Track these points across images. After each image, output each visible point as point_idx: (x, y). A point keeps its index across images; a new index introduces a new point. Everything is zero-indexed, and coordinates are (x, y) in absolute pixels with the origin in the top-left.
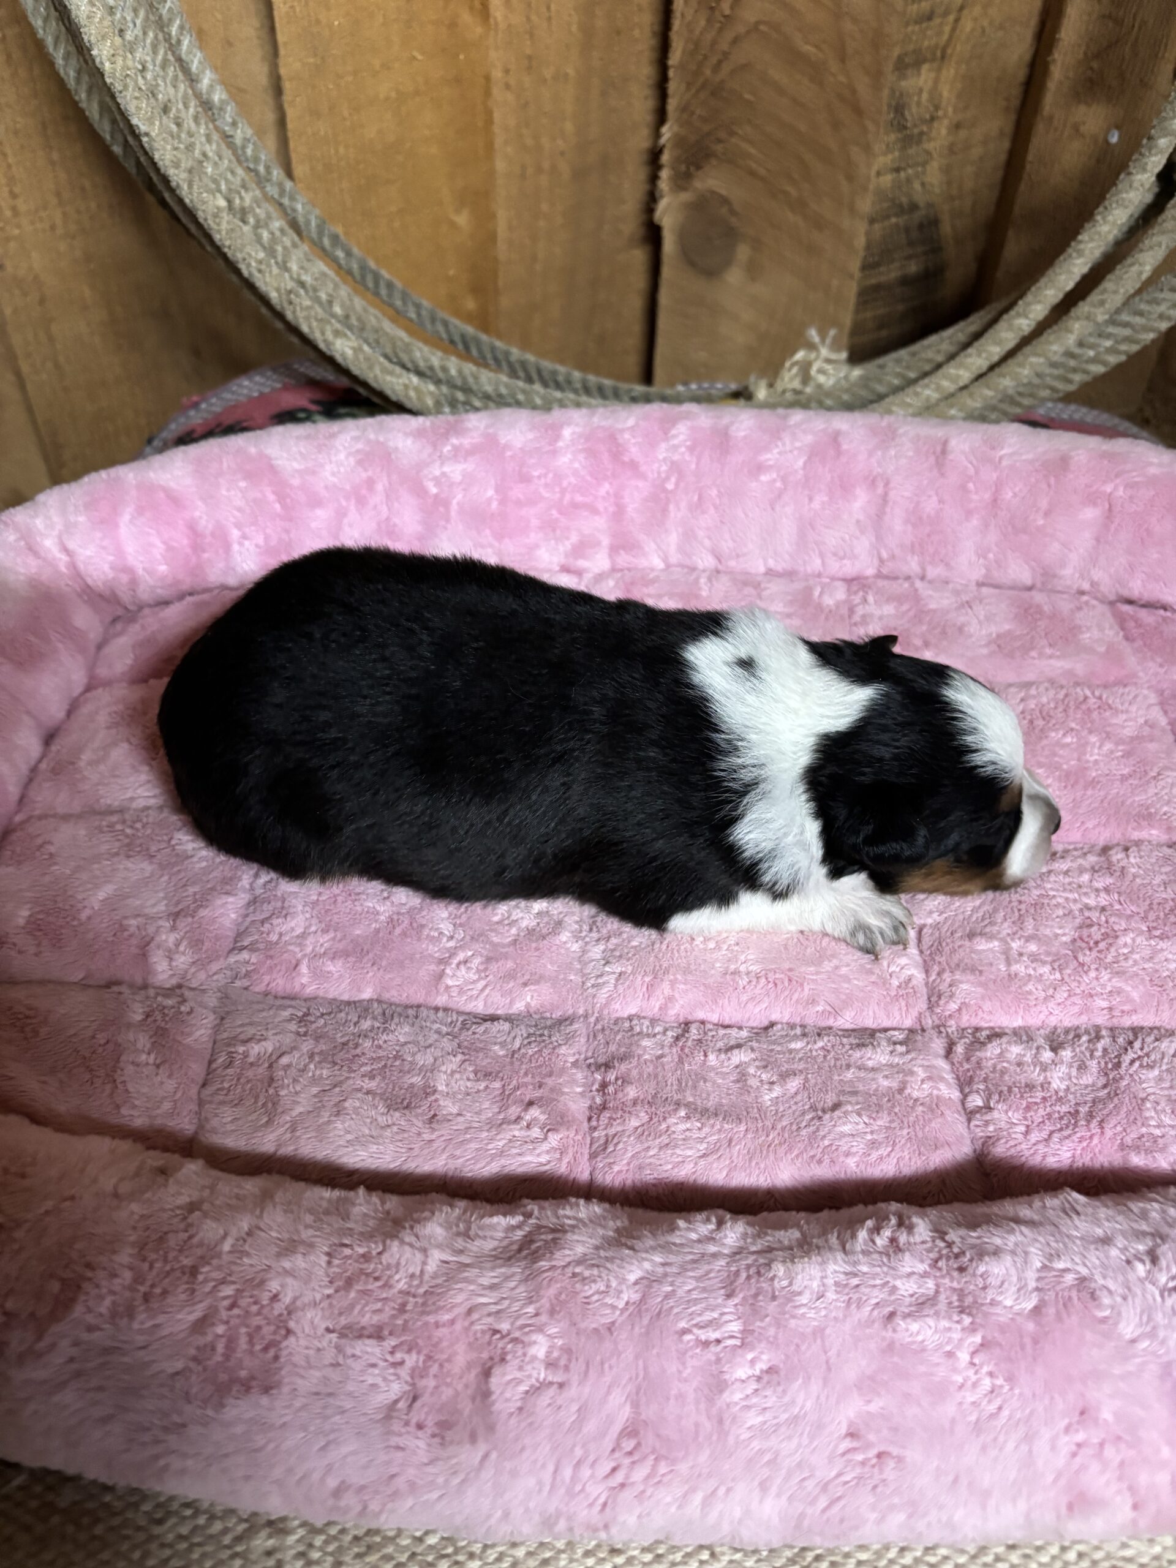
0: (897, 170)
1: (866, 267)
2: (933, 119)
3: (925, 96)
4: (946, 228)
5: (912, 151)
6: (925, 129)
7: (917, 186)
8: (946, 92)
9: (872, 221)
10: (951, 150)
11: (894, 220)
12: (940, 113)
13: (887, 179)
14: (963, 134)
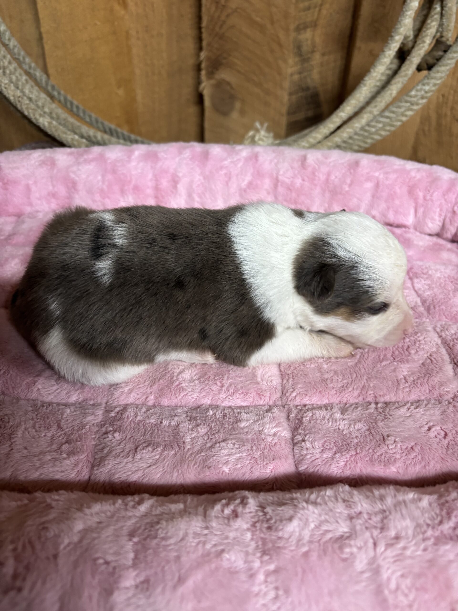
0: (300, 73)
1: (290, 113)
2: (313, 52)
3: (309, 42)
4: (323, 97)
5: (306, 65)
6: (309, 55)
7: (309, 80)
8: (318, 40)
9: (290, 94)
10: (322, 64)
11: (300, 94)
12: (315, 49)
13: (296, 77)
14: (326, 58)
